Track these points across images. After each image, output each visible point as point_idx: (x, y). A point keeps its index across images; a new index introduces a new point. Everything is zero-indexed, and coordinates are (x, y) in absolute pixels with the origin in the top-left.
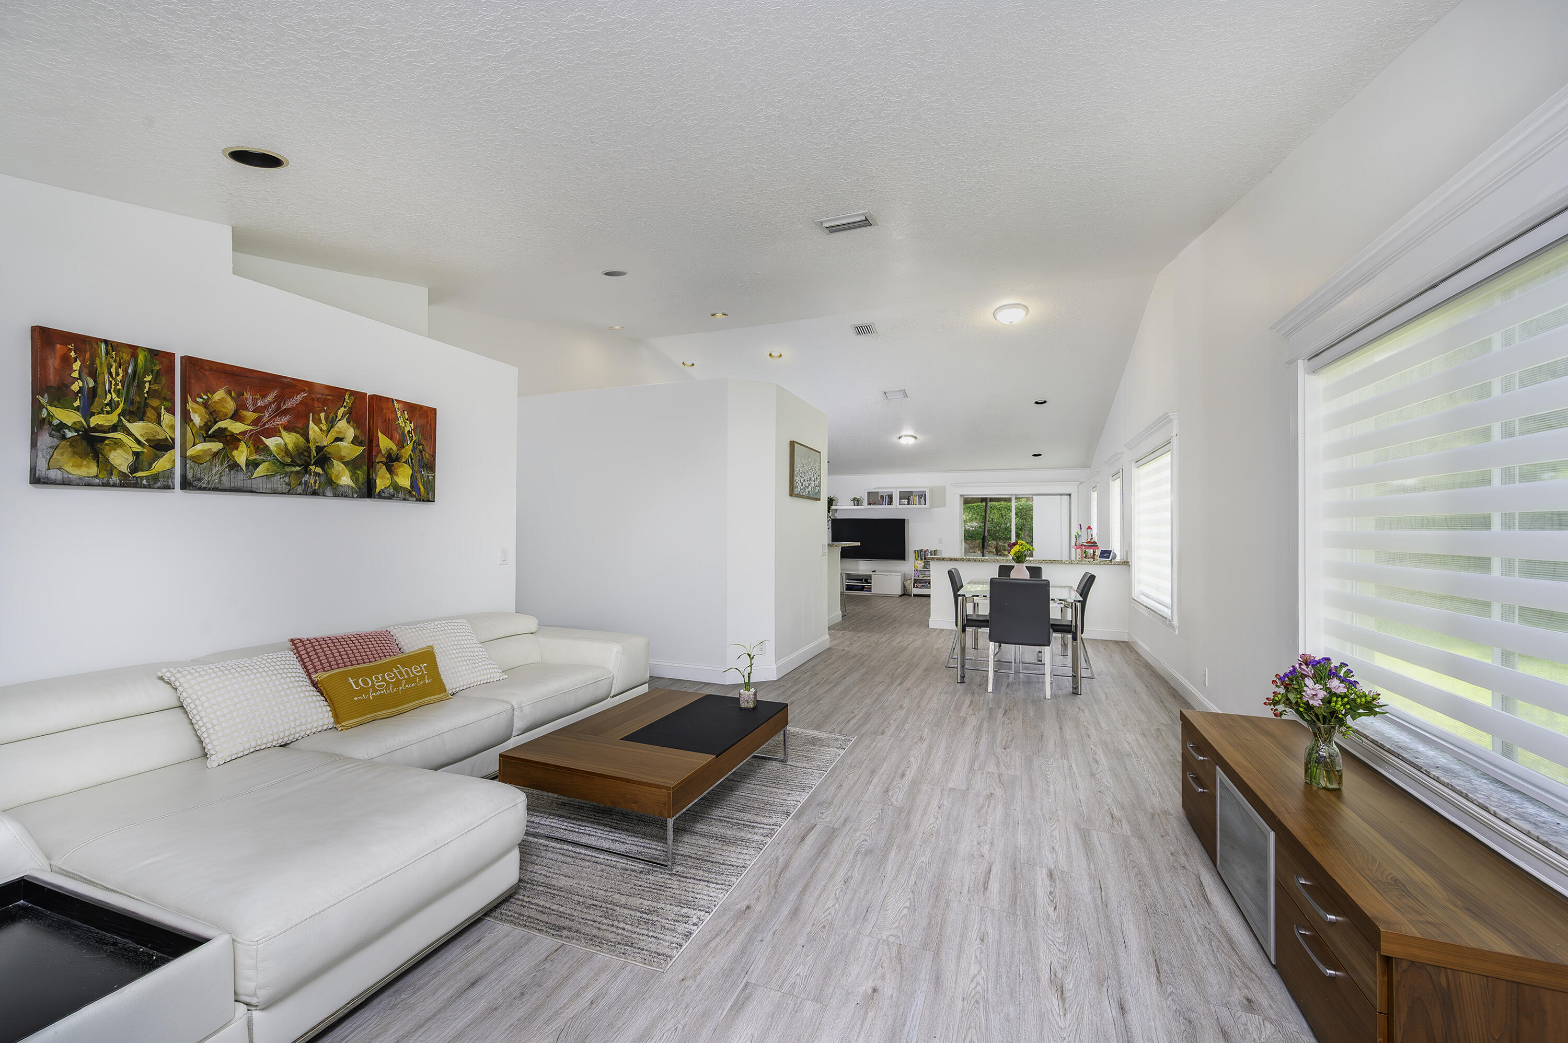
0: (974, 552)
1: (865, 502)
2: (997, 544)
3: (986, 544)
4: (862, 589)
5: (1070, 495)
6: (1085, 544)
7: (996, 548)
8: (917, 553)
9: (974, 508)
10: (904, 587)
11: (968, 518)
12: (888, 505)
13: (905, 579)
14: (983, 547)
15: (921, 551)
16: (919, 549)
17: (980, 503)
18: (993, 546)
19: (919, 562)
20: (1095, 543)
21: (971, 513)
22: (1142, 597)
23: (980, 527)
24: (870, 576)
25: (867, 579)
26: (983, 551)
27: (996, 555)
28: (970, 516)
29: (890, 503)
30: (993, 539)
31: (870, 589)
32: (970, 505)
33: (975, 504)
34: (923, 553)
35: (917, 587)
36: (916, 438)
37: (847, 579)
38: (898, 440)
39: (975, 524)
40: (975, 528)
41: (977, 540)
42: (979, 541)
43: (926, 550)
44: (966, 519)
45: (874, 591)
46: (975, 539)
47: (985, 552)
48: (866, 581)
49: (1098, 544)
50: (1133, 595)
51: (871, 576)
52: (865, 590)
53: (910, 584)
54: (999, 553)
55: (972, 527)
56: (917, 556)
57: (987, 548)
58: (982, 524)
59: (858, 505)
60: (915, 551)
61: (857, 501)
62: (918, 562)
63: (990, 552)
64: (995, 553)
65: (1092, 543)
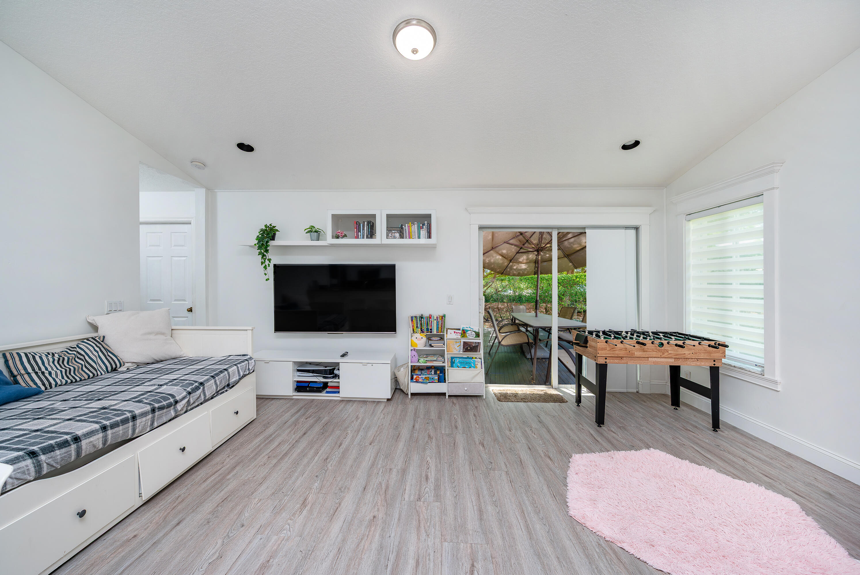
0: (530, 312)
1: (329, 232)
2: (546, 306)
3: (538, 306)
4: (323, 388)
5: (637, 229)
7: (546, 309)
8: (414, 320)
9: (529, 279)
10: (395, 380)
11: (524, 287)
12: (367, 237)
13: (395, 366)
14: (536, 308)
15: (422, 317)
16: (418, 314)
17: (533, 276)
18: (543, 308)
19: (418, 335)
21: (527, 283)
23: (534, 293)
24: (336, 364)
25: (331, 370)
26: (536, 311)
27: (545, 314)
28: (526, 285)
29: (371, 234)
30: (544, 302)
31: (336, 389)
32: (526, 277)
33: (530, 276)
34: (424, 321)
35: (417, 381)
37: (298, 370)
39: (530, 291)
40: (530, 294)
41: (532, 303)
42: (533, 304)
43: (428, 315)
44: (523, 287)
45: (345, 392)
46: (530, 302)
47: (537, 311)
48: (331, 372)
51: (338, 364)
52: (328, 390)
53: (404, 375)
54: (548, 313)
55: (528, 293)
56: (415, 326)
57: (539, 309)
58: (535, 291)
59: (316, 240)
60: (412, 317)
61: (315, 233)
62: (416, 335)
63: (542, 312)
64: (545, 313)
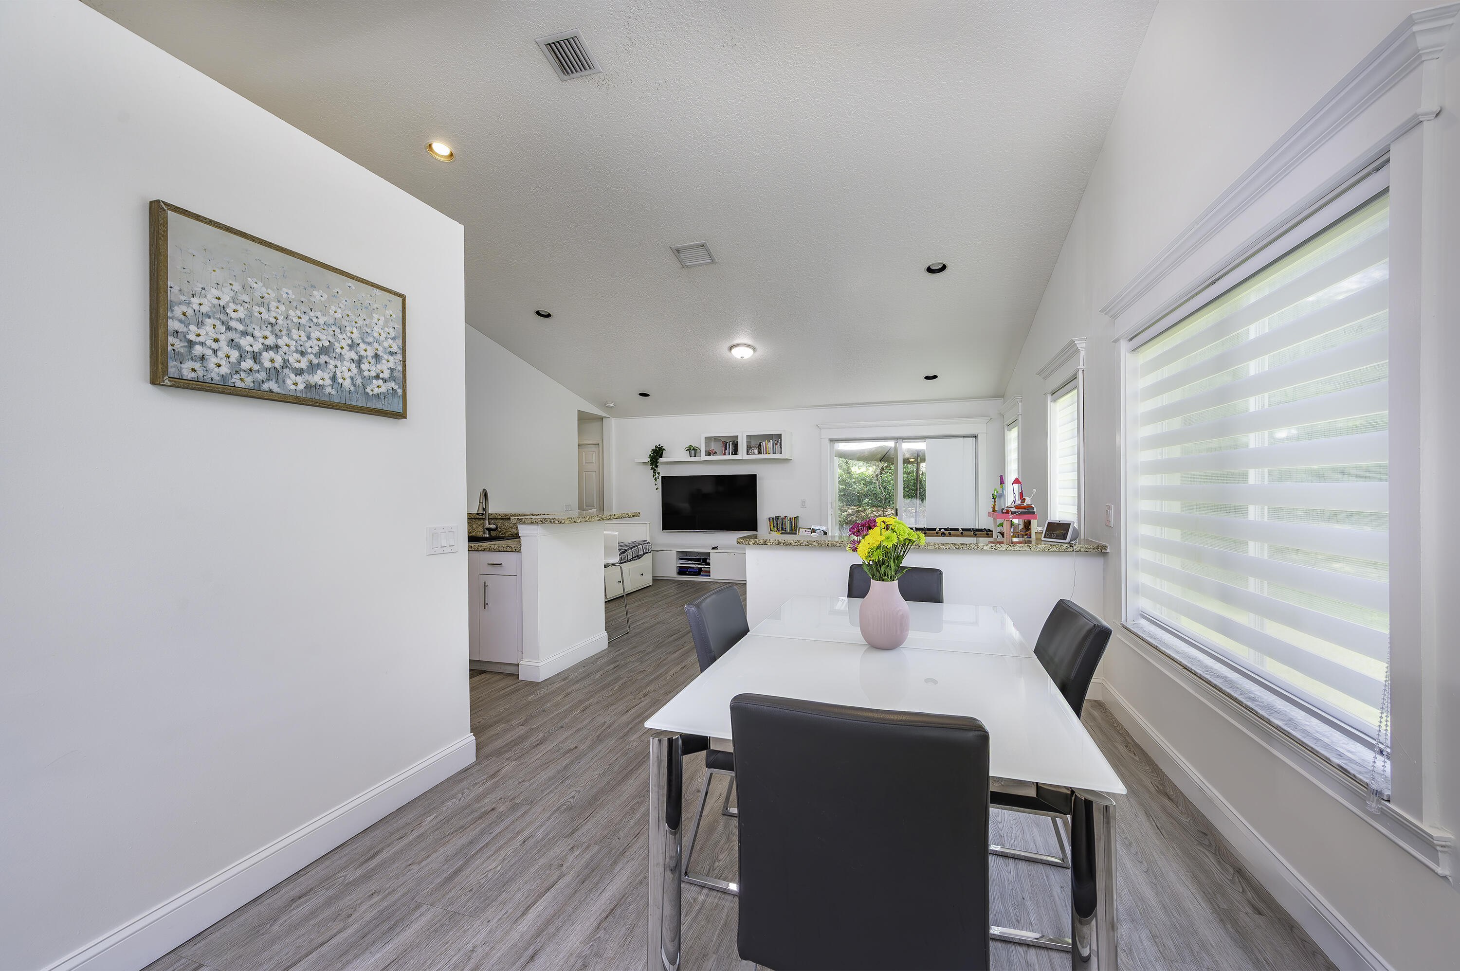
1: (703, 451)
4: (698, 572)
5: (976, 437)
6: (1013, 510)
8: (772, 521)
12: (732, 454)
15: (777, 518)
16: (775, 515)
20: (1029, 507)
22: (1143, 622)
24: (708, 554)
25: (704, 559)
29: (735, 451)
31: (708, 573)
34: (779, 521)
36: (754, 349)
37: (680, 559)
38: (728, 353)
43: (782, 517)
45: (714, 575)
48: (704, 562)
49: (1035, 510)
50: (1123, 619)
51: (710, 554)
52: (702, 573)
56: (772, 525)
59: (695, 456)
60: (770, 518)
61: (693, 450)
65: (1024, 508)
